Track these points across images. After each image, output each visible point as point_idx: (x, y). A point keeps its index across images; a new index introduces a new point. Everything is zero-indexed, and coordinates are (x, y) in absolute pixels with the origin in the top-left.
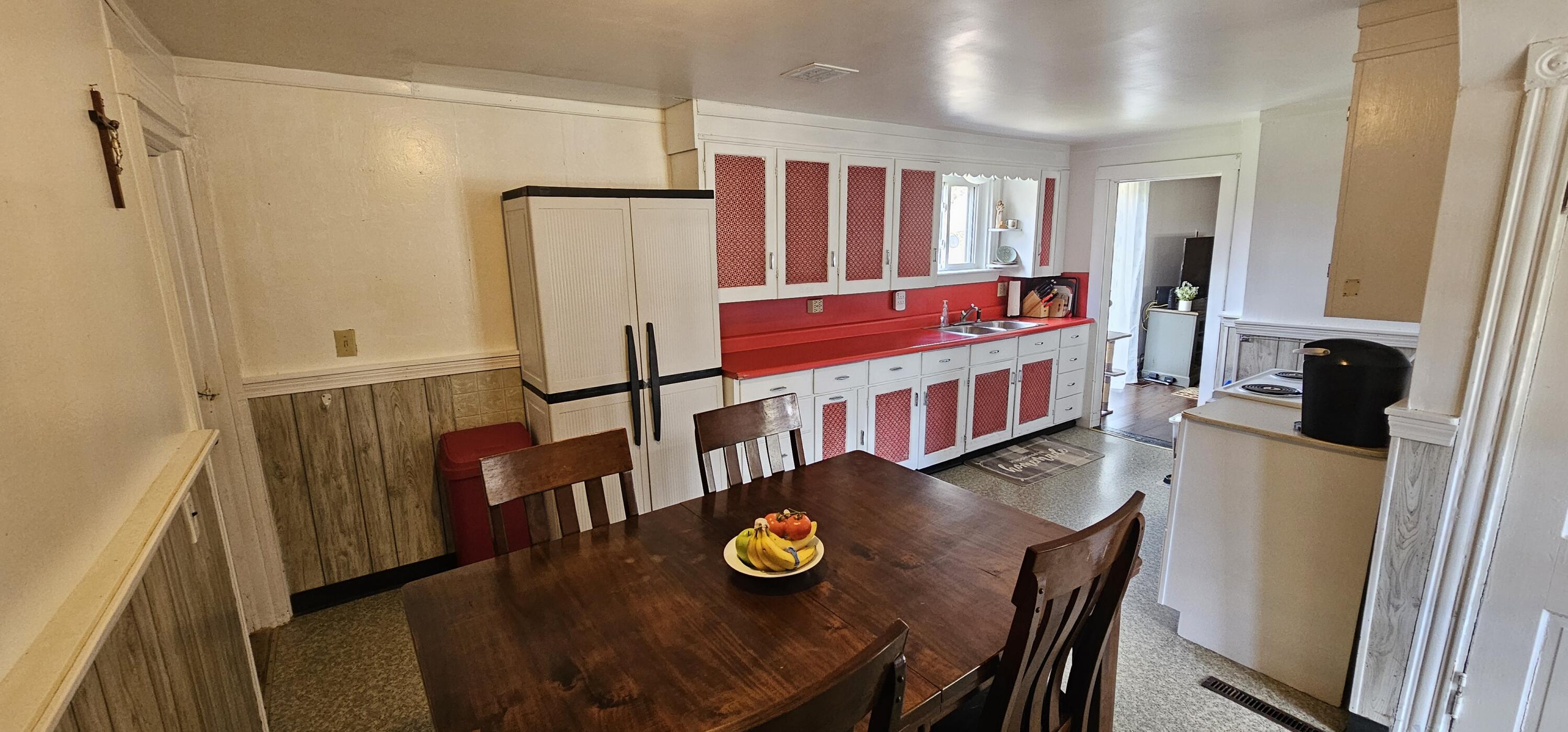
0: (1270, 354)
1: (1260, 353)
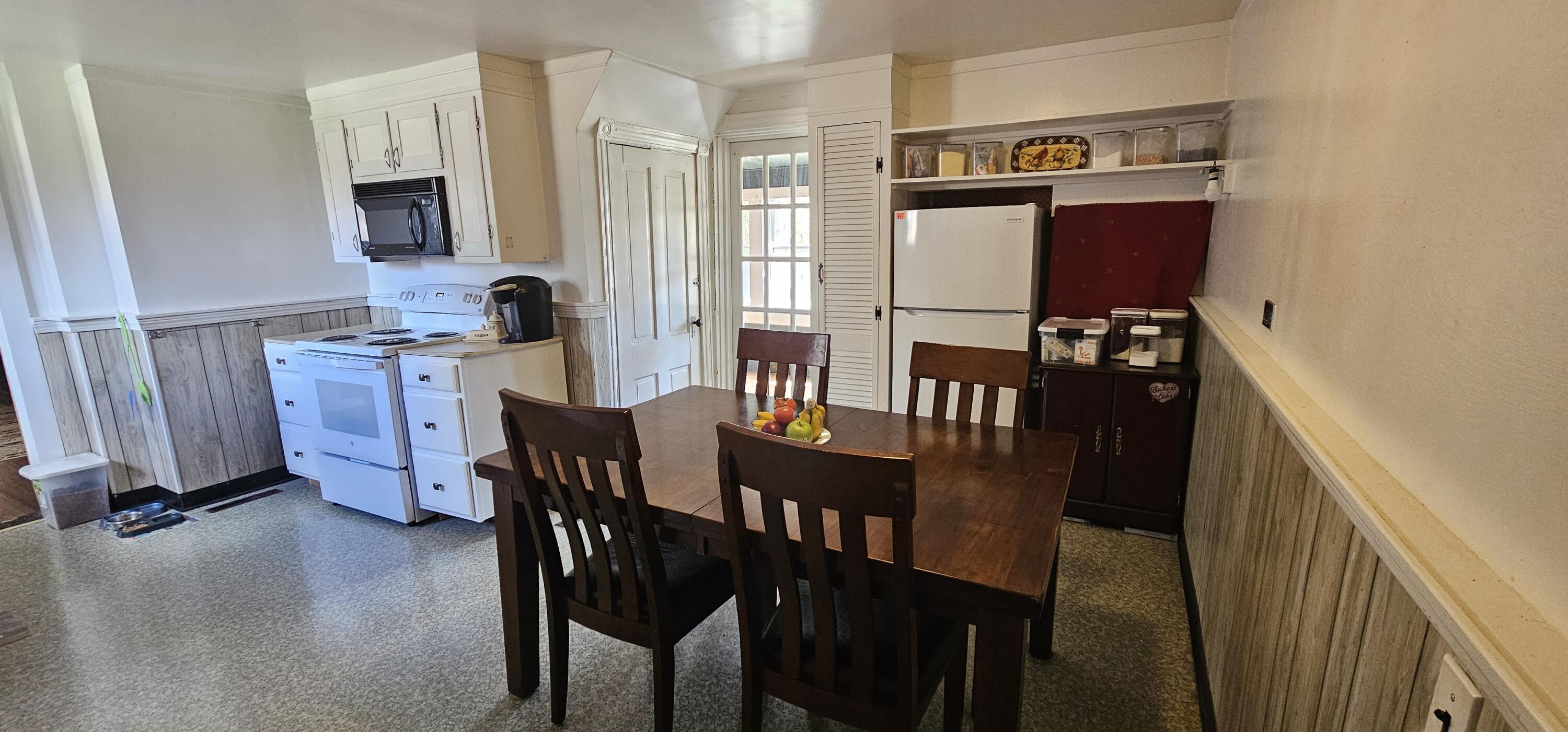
0: (191, 345)
1: (178, 347)
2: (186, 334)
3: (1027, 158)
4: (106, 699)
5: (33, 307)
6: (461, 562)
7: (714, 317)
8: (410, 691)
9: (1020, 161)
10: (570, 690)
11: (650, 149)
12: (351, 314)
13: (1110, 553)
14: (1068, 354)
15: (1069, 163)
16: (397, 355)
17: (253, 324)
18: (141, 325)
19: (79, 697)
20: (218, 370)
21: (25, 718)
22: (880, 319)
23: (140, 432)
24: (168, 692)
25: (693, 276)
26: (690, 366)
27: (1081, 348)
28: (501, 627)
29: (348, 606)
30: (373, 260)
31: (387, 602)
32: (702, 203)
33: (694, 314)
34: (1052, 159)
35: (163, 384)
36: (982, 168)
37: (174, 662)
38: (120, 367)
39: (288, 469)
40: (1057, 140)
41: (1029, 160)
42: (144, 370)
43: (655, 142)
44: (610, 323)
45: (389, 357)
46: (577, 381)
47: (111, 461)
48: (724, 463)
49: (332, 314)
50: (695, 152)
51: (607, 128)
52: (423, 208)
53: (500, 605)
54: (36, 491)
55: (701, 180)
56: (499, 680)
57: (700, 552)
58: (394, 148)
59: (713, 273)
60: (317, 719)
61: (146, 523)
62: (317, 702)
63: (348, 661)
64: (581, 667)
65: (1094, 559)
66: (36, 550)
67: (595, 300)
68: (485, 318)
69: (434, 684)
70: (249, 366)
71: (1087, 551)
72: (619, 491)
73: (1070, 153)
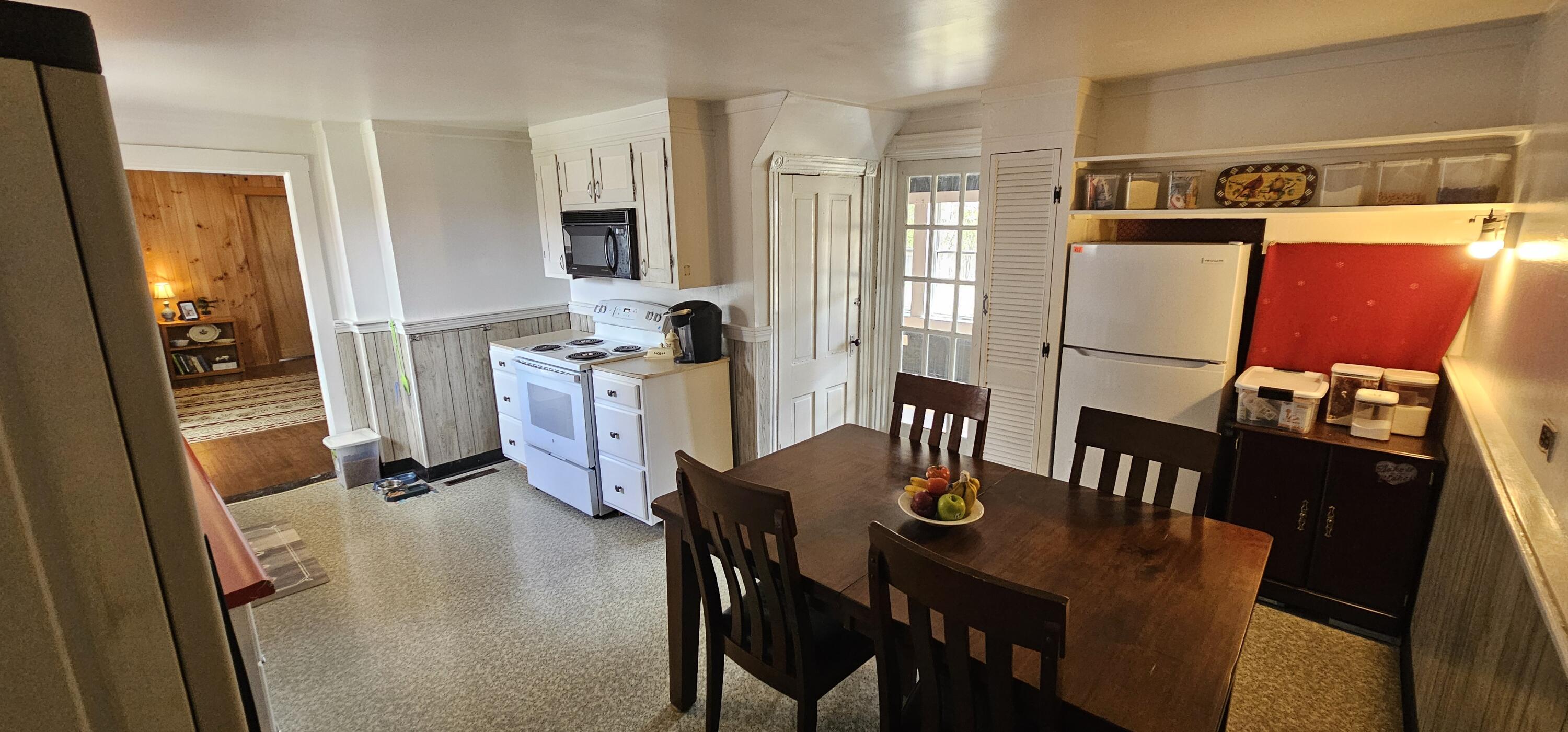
0: (438, 346)
1: (430, 347)
2: (435, 338)
3: (1235, 187)
4: (378, 648)
5: (335, 315)
6: (635, 561)
7: (872, 336)
8: (592, 685)
9: (1226, 191)
10: (722, 711)
11: (819, 175)
12: (555, 319)
13: (1308, 648)
14: (1270, 415)
15: (1290, 195)
16: (591, 370)
17: (482, 329)
18: (405, 330)
19: (361, 643)
20: (457, 368)
21: (327, 655)
22: (1048, 357)
23: (401, 415)
24: (419, 650)
25: (854, 296)
26: (846, 384)
27: (1288, 411)
28: (666, 634)
29: (546, 592)
30: (575, 278)
31: (576, 593)
32: (867, 224)
33: (853, 334)
34: (1268, 189)
35: (419, 379)
36: (1178, 199)
37: (422, 623)
38: (390, 362)
39: (503, 452)
40: (1276, 167)
41: (1239, 190)
42: (406, 366)
43: (824, 169)
44: (773, 346)
45: (585, 371)
46: (740, 399)
47: (382, 438)
48: (874, 561)
49: (541, 320)
50: (863, 174)
51: (780, 161)
52: (616, 236)
53: (666, 612)
54: (333, 457)
55: (867, 201)
56: (663, 688)
57: (846, 626)
58: (596, 182)
59: (874, 293)
60: (521, 698)
61: (404, 491)
62: (522, 681)
63: (545, 646)
64: (732, 688)
65: (1286, 653)
66: (333, 506)
67: (760, 324)
68: (663, 335)
69: (610, 683)
70: (478, 364)
71: (1278, 641)
72: (774, 556)
73: (1292, 183)
